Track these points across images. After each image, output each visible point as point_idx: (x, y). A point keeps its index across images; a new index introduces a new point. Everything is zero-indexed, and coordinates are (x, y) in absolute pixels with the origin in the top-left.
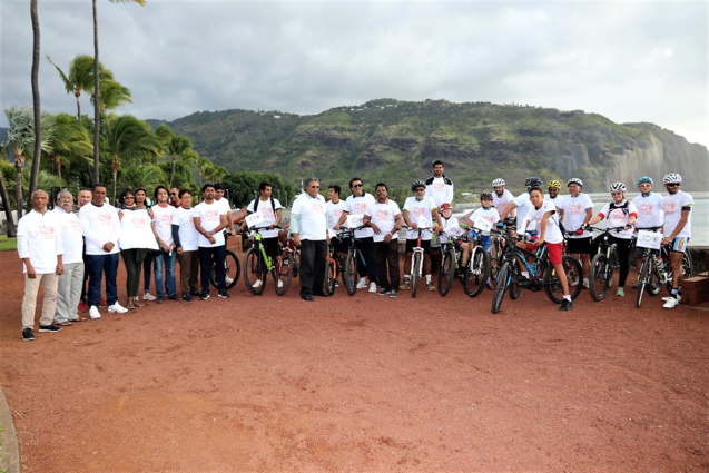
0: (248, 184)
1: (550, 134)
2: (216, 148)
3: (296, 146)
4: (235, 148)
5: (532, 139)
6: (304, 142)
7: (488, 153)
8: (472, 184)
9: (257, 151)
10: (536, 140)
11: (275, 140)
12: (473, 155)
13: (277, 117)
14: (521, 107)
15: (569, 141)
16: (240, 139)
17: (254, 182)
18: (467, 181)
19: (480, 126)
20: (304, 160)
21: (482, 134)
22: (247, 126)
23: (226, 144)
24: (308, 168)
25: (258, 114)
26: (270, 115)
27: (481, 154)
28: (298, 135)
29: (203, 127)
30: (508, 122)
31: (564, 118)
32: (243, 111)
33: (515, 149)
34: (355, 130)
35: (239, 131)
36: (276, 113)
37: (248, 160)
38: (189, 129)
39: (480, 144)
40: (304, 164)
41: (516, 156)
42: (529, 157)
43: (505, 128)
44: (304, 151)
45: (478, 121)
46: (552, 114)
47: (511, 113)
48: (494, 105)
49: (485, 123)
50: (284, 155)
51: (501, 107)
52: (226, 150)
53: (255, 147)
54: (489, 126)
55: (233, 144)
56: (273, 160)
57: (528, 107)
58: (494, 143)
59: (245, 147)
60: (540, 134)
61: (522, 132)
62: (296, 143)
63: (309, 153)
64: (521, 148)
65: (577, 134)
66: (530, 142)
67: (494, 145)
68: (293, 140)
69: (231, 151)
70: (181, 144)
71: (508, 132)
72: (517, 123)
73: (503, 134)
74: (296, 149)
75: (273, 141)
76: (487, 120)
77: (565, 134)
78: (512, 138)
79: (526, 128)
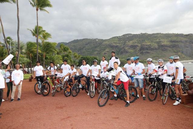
0: (88, 60)
1: (181, 42)
2: (80, 49)
3: (102, 48)
4: (85, 49)
5: (175, 43)
6: (105, 47)
7: (161, 48)
8: (155, 58)
9: (92, 50)
10: (176, 44)
11: (97, 47)
12: (156, 49)
13: (97, 40)
14: (171, 34)
15: (187, 43)
16: (87, 47)
17: (90, 59)
18: (154, 57)
19: (158, 40)
20: (105, 52)
21: (158, 43)
22: (89, 43)
23: (83, 48)
24: (106, 54)
25: (92, 40)
26: (95, 40)
27: (159, 49)
28: (103, 45)
29: (76, 44)
30: (167, 39)
31: (185, 36)
32: (88, 39)
33: (169, 47)
34: (120, 43)
35: (86, 44)
36: (97, 39)
37: (89, 53)
38: (72, 44)
39: (158, 46)
40: (105, 53)
41: (170, 49)
42: (174, 49)
43: (166, 40)
44: (105, 50)
45: (157, 39)
46: (182, 35)
47: (168, 36)
48: (162, 34)
49: (159, 39)
50: (99, 51)
51: (164, 34)
52: (83, 50)
53: (91, 49)
54: (161, 40)
55: (85, 48)
56: (96, 52)
57: (173, 34)
58: (162, 45)
59: (88, 49)
60: (177, 42)
61: (171, 41)
62: (103, 47)
63: (106, 50)
64: (171, 46)
65: (190, 41)
66: (174, 44)
67: (162, 46)
68: (102, 47)
69: (84, 50)
70: (66, 49)
71: (167, 42)
72: (170, 39)
73: (165, 42)
74: (103, 49)
75: (96, 47)
76: (160, 38)
77: (186, 41)
78: (168, 44)
79: (173, 40)
